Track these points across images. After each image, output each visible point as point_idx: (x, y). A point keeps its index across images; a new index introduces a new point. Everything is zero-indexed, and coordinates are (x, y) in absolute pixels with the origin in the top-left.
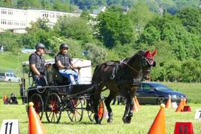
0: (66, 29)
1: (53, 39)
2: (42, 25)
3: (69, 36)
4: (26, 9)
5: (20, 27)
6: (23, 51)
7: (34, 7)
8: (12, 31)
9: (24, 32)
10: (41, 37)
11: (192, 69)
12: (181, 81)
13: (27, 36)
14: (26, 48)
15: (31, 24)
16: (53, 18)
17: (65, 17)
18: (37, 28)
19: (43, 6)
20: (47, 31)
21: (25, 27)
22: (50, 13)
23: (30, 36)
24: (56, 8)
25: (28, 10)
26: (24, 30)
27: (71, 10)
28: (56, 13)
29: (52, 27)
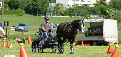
1: (108, 10)
2: (102, 2)
3: (117, 8)
5: (90, 3)
8: (86, 5)
14: (93, 15)
15: (96, 1)
18: (99, 4)
20: (105, 5)
21: (93, 3)
26: (93, 5)
29: (108, 4)
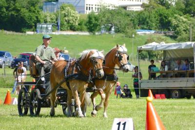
0: (191, 5)
1: (175, 18)
2: (161, 1)
5: (134, 3)
6: (138, 33)
8: (125, 8)
9: (139, 9)
10: (161, 15)
13: (144, 14)
14: (143, 29)
18: (155, 5)
20: (168, 8)
21: (141, 3)
23: (146, 14)
26: (140, 7)
29: (174, 4)
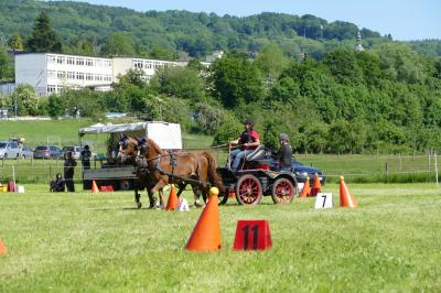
0: (168, 83)
1: (150, 98)
2: (133, 79)
3: (172, 94)
4: (111, 57)
5: (104, 82)
6: (107, 116)
7: (122, 53)
8: (92, 88)
9: (108, 89)
10: (133, 95)
11: (344, 135)
12: (328, 153)
13: (113, 95)
14: (112, 111)
15: (118, 77)
16: (150, 70)
17: (166, 67)
18: (126, 84)
19: (138, 52)
20: (141, 87)
21: (111, 83)
22: (145, 62)
23: (117, 95)
24: (154, 56)
25: (115, 60)
26: (109, 87)
27: (175, 58)
28: (153, 62)
29: (148, 82)
